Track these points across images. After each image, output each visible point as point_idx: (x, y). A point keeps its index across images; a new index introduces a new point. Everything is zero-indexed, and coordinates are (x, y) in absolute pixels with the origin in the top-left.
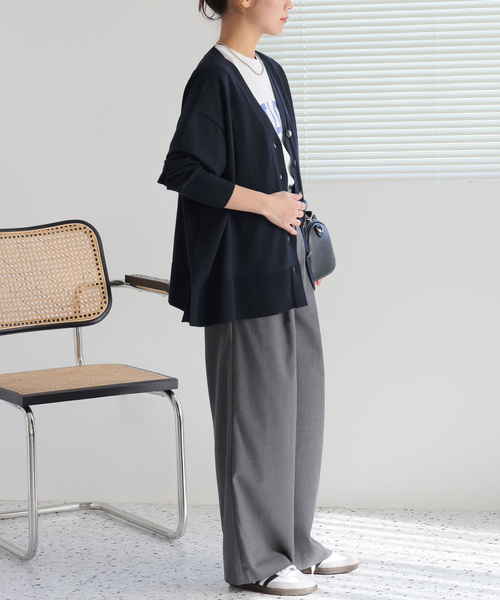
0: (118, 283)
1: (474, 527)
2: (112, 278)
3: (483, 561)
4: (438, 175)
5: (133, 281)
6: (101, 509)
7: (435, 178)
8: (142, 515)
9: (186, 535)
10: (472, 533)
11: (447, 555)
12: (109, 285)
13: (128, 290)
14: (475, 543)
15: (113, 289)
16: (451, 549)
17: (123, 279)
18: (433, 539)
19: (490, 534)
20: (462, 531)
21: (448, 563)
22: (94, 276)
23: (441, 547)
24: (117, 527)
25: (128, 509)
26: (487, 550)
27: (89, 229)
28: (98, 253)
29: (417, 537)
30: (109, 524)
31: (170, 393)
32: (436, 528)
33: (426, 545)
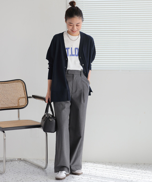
0: (30, 97)
1: (128, 168)
2: (28, 96)
3: (130, 177)
4: (120, 69)
5: (34, 97)
6: (24, 160)
7: (120, 70)
8: (35, 162)
9: (47, 168)
10: (128, 169)
11: (120, 175)
12: (28, 98)
13: (33, 99)
14: (128, 172)
15: (29, 99)
16: (122, 174)
17: (32, 96)
18: (117, 171)
19: (133, 170)
20: (125, 169)
21: (121, 177)
22: (23, 95)
23: (119, 173)
24: (28, 165)
25: (31, 161)
26: (132, 174)
27: (22, 82)
28: (25, 89)
29: (112, 170)
30: (26, 164)
32: (118, 168)
33: (115, 172)
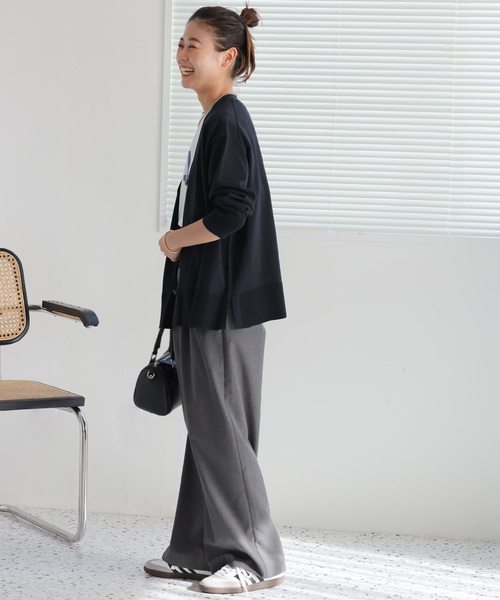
0: (36, 308)
1: (345, 545)
2: (30, 303)
3: (352, 577)
4: (331, 225)
5: (49, 307)
6: (9, 511)
7: (328, 229)
8: (46, 519)
9: (84, 539)
10: (343, 551)
11: (319, 570)
12: (28, 309)
13: (45, 315)
14: (345, 561)
15: (31, 313)
16: (324, 564)
17: (40, 304)
18: (307, 554)
19: (359, 553)
20: (335, 549)
21: (319, 576)
22: (14, 300)
23: (314, 562)
24: (23, 528)
25: (33, 513)
26: (355, 567)
27: (12, 257)
28: (19, 279)
29: (294, 552)
30: (16, 525)
31: (77, 410)
32: (311, 544)
33: (301, 560)
